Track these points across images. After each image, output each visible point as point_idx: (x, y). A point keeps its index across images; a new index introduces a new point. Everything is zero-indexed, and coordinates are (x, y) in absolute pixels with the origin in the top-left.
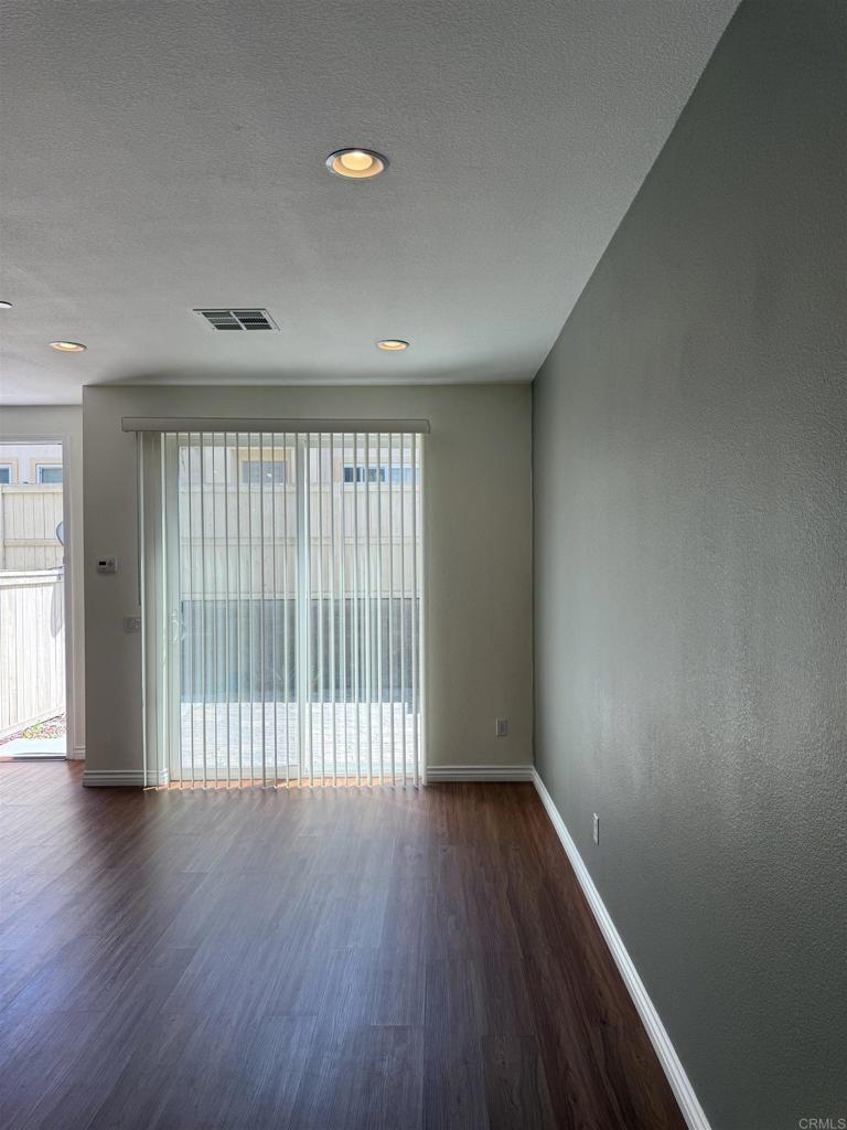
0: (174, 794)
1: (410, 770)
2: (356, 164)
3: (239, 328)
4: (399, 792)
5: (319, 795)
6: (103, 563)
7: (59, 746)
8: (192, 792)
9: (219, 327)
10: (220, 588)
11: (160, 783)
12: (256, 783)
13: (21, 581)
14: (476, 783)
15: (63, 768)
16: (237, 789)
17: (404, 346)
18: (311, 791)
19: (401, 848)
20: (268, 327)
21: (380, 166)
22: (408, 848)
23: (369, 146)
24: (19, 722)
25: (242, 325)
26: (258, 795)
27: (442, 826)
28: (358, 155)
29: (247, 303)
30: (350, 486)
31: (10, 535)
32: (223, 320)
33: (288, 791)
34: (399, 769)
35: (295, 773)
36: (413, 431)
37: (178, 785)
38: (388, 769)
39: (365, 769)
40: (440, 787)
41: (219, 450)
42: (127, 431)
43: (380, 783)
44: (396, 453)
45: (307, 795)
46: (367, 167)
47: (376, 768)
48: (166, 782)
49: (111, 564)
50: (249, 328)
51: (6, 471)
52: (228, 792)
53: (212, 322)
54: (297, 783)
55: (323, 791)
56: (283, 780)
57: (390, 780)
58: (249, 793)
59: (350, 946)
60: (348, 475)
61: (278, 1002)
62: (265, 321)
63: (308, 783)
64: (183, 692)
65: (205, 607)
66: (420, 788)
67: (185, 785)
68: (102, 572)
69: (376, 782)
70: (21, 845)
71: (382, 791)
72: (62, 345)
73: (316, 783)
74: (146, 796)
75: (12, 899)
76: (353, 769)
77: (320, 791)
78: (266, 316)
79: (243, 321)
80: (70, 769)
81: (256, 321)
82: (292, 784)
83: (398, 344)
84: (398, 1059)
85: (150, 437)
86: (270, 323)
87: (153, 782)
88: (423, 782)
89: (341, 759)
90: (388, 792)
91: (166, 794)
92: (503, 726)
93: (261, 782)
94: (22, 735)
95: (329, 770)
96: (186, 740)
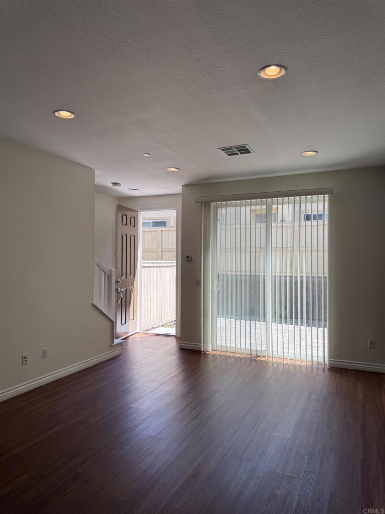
0: (214, 355)
1: (321, 360)
2: (272, 72)
3: (237, 154)
4: (315, 370)
5: (275, 366)
6: (188, 257)
7: (173, 331)
8: (221, 356)
9: (229, 155)
10: (243, 270)
11: (208, 350)
12: (247, 356)
13: (165, 265)
14: (356, 370)
15: (174, 340)
16: (239, 357)
17: (315, 153)
18: (272, 363)
19: (310, 395)
20: (250, 152)
21: (283, 71)
22: (313, 396)
23: (276, 63)
24: (163, 320)
25: (238, 153)
26: (248, 362)
27: (333, 388)
28: (273, 68)
29: (239, 143)
30: (309, 223)
31: (164, 247)
32: (229, 151)
33: (261, 362)
34: (315, 359)
35: (265, 354)
36: (324, 193)
37: (215, 352)
38: (309, 358)
39: (298, 356)
40: (336, 370)
41: (233, 209)
42: (198, 203)
43: (305, 364)
44: (315, 205)
45: (270, 364)
46: (278, 71)
47: (304, 357)
48: (211, 350)
49: (191, 257)
50: (241, 153)
51: (166, 222)
52: (236, 358)
53: (226, 153)
54: (266, 359)
55: (278, 364)
56: (260, 357)
57: (311, 363)
58: (245, 360)
59: (275, 434)
60: (308, 218)
61: (237, 452)
62: (248, 149)
63: (271, 360)
64: (218, 313)
65: (246, 278)
66: (326, 370)
67: (218, 353)
68: (188, 261)
69: (304, 364)
70: (152, 368)
71: (307, 368)
72: (171, 169)
73: (275, 360)
74: (202, 354)
75: (144, 388)
76: (292, 356)
77: (276, 364)
78: (248, 147)
79: (238, 151)
80: (177, 340)
81: (244, 150)
82: (263, 359)
83: (313, 152)
84: (286, 491)
85: (207, 204)
86: (250, 150)
87: (206, 350)
88: (328, 366)
89: (286, 350)
90: (309, 369)
91: (210, 355)
92: (371, 343)
93: (250, 356)
94: (163, 326)
95: (281, 355)
96: (219, 334)
